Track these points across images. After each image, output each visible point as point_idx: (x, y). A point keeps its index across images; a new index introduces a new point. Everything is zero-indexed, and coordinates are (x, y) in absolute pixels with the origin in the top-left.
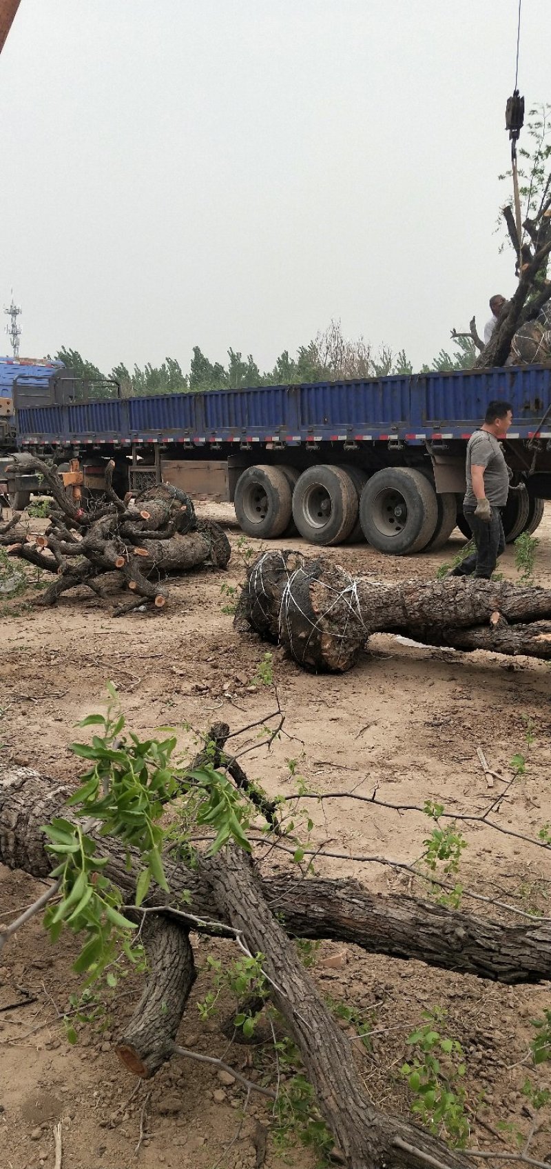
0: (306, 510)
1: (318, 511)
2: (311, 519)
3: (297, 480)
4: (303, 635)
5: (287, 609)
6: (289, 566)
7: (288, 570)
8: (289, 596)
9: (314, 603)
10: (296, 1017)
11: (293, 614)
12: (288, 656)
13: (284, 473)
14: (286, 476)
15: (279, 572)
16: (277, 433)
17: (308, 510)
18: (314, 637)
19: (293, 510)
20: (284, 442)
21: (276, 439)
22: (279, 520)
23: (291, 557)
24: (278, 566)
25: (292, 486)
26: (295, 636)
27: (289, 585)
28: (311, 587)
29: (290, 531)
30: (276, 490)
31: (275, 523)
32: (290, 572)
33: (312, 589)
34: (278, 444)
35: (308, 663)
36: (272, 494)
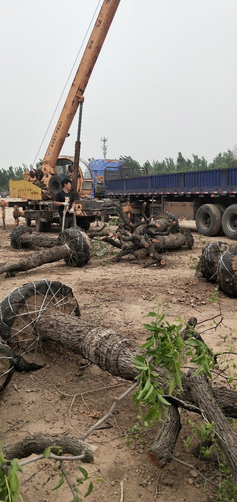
0: (228, 224)
1: (234, 225)
2: (230, 228)
3: (224, 211)
4: (227, 280)
5: (220, 268)
6: (222, 249)
7: (221, 251)
8: (222, 262)
9: (234, 266)
10: (229, 453)
11: (223, 270)
12: (220, 289)
13: (218, 207)
14: (220, 209)
15: (217, 251)
16: (216, 190)
17: (229, 225)
18: (233, 282)
19: (222, 224)
20: (219, 194)
21: (216, 192)
22: (216, 229)
23: (223, 245)
24: (216, 249)
25: (222, 213)
26: (224, 280)
27: (222, 258)
28: (232, 259)
29: (220, 233)
30: (215, 215)
31: (214, 229)
32: (222, 252)
33: (232, 260)
34: (216, 194)
35: (229, 293)
36: (213, 217)
